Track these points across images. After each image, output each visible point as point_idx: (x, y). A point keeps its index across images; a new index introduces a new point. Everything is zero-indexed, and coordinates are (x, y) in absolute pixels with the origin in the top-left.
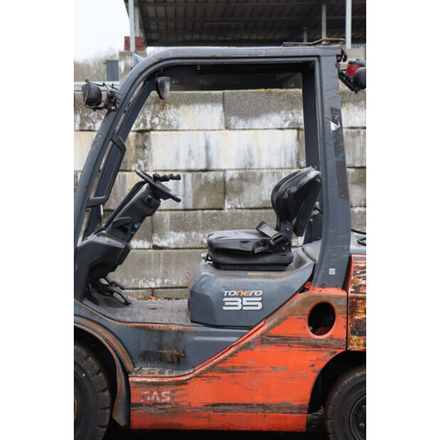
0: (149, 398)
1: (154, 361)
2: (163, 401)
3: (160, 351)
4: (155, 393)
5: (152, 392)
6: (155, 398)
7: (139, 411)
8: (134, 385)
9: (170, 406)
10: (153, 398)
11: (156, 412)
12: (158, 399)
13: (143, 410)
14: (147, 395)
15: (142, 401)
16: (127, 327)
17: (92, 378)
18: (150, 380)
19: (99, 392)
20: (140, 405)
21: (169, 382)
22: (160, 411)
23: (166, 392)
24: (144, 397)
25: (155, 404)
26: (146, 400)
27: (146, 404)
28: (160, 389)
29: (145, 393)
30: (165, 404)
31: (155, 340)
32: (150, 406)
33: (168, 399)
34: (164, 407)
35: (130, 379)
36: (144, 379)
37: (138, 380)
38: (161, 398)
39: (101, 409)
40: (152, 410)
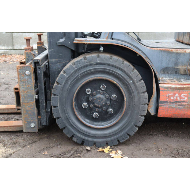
0: (172, 98)
1: (171, 73)
2: (182, 100)
3: (177, 67)
4: (177, 95)
5: (175, 94)
6: (177, 98)
7: (165, 106)
8: (163, 89)
9: (186, 103)
10: (175, 97)
11: (177, 107)
12: (178, 98)
13: (168, 105)
14: (171, 96)
15: (167, 100)
16: (154, 51)
17: (137, 84)
18: (174, 86)
19: (141, 93)
20: (166, 102)
21: (187, 87)
22: (179, 107)
23: (184, 94)
24: (169, 97)
25: (176, 102)
26: (170, 99)
27: (170, 102)
28: (180, 92)
29: (170, 94)
30: (183, 102)
31: (173, 59)
32: (172, 103)
33: (186, 99)
34: (183, 104)
35: (160, 85)
36: (170, 85)
37: (165, 86)
38: (181, 98)
39: (142, 104)
40: (174, 106)
